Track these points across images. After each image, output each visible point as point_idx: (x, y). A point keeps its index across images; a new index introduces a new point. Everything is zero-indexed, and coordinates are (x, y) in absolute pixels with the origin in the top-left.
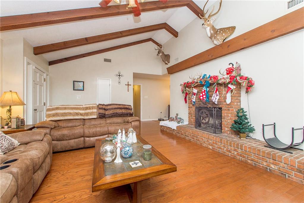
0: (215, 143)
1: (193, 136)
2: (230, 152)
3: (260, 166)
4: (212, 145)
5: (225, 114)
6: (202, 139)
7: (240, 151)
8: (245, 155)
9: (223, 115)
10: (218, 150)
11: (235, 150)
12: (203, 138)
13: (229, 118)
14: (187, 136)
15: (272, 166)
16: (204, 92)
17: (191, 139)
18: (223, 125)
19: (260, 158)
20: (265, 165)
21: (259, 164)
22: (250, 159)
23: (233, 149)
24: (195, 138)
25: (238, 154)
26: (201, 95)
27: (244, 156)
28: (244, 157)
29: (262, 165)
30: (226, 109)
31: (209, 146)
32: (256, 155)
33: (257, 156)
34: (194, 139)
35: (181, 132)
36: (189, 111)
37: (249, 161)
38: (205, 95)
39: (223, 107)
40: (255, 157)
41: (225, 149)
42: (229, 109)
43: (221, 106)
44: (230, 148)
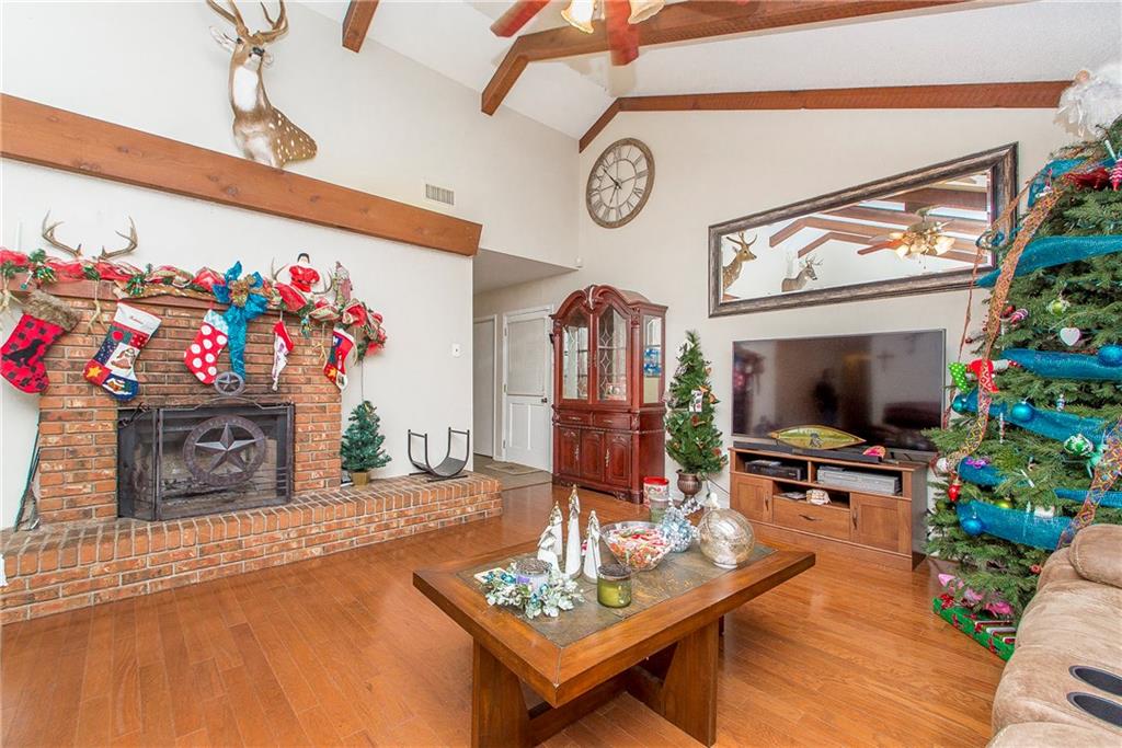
0: (335, 526)
1: (203, 552)
2: (387, 527)
3: (451, 522)
4: (323, 541)
5: (310, 427)
6: (273, 540)
7: (412, 511)
8: (423, 515)
9: (300, 430)
10: (347, 543)
11: (401, 514)
12: (278, 534)
13: (324, 435)
14: (148, 575)
15: (469, 509)
16: (212, 337)
17: (188, 577)
18: (298, 465)
20: (459, 513)
21: (448, 519)
22: (433, 517)
23: (395, 515)
24: (223, 556)
25: (407, 521)
26: (196, 349)
27: (422, 519)
29: (453, 519)
30: (311, 408)
31: (309, 550)
34: (212, 563)
35: (72, 577)
36: (54, 439)
37: (431, 524)
39: (301, 400)
40: (442, 508)
41: (373, 526)
42: (325, 407)
43: (290, 396)
44: (386, 517)
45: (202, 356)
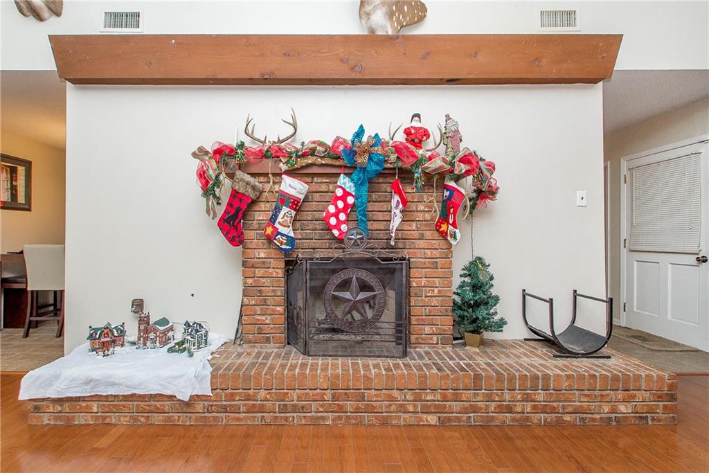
0: (450, 397)
1: (334, 398)
2: (510, 410)
3: (594, 420)
4: (439, 410)
5: (423, 282)
6: (391, 398)
7: (540, 396)
8: (555, 404)
9: (414, 284)
10: (464, 419)
11: (527, 398)
12: (396, 393)
13: (436, 290)
14: (295, 409)
15: (622, 408)
16: (343, 198)
17: (323, 418)
18: (413, 318)
19: (596, 396)
20: (606, 410)
21: (590, 416)
22: (570, 409)
23: (519, 397)
24: (350, 405)
25: (534, 407)
26: (332, 209)
27: (554, 408)
28: (553, 410)
29: (598, 416)
30: (425, 264)
31: (424, 416)
32: (586, 392)
33: (588, 396)
34: (341, 409)
35: (248, 398)
36: (250, 281)
37: (567, 418)
38: (344, 210)
39: (415, 255)
40: (582, 399)
41: (493, 406)
42: (437, 262)
43: (406, 251)
44: (507, 397)
45: (336, 215)
